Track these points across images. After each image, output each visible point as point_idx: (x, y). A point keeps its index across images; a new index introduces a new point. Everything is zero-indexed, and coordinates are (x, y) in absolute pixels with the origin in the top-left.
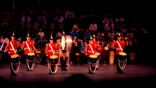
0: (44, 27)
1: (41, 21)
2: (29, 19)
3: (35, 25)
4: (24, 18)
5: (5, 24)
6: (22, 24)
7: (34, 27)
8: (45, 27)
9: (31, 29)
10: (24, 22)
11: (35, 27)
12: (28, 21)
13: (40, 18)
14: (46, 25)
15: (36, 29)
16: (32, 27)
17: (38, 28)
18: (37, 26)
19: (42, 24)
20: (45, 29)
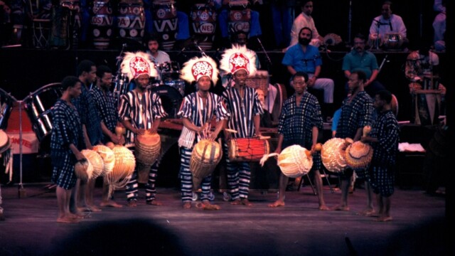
0: (167, 24)
3: (128, 14)
7: (124, 22)
9: (109, 33)
11: (128, 23)
15: (133, 33)
16: (116, 22)
17: (139, 31)
18: (137, 21)
19: (161, 13)
20: (174, 32)
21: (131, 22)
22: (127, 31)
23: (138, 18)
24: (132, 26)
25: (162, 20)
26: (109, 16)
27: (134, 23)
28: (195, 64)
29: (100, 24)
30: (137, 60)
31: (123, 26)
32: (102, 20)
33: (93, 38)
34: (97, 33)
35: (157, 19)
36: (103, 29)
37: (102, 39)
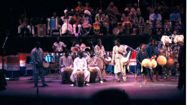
0: (178, 27)
1: (174, 19)
2: (160, 18)
3: (167, 24)
4: (152, 16)
5: (128, 22)
6: (150, 23)
7: (166, 26)
8: (180, 27)
9: (161, 30)
10: (152, 21)
11: (167, 27)
12: (158, 19)
13: (173, 15)
14: (181, 24)
15: (169, 30)
16: (163, 26)
17: (170, 29)
18: (170, 26)
19: (177, 24)
20: (180, 29)
21: (168, 26)
22: (167, 29)
23: (170, 25)
24: (168, 27)
25: (177, 26)
26: (161, 25)
27: (169, 27)
28: (178, 37)
29: (158, 27)
30: (166, 38)
31: (165, 28)
32: (159, 26)
33: (156, 31)
34: (157, 30)
35: (176, 25)
36: (159, 29)
37: (159, 32)
